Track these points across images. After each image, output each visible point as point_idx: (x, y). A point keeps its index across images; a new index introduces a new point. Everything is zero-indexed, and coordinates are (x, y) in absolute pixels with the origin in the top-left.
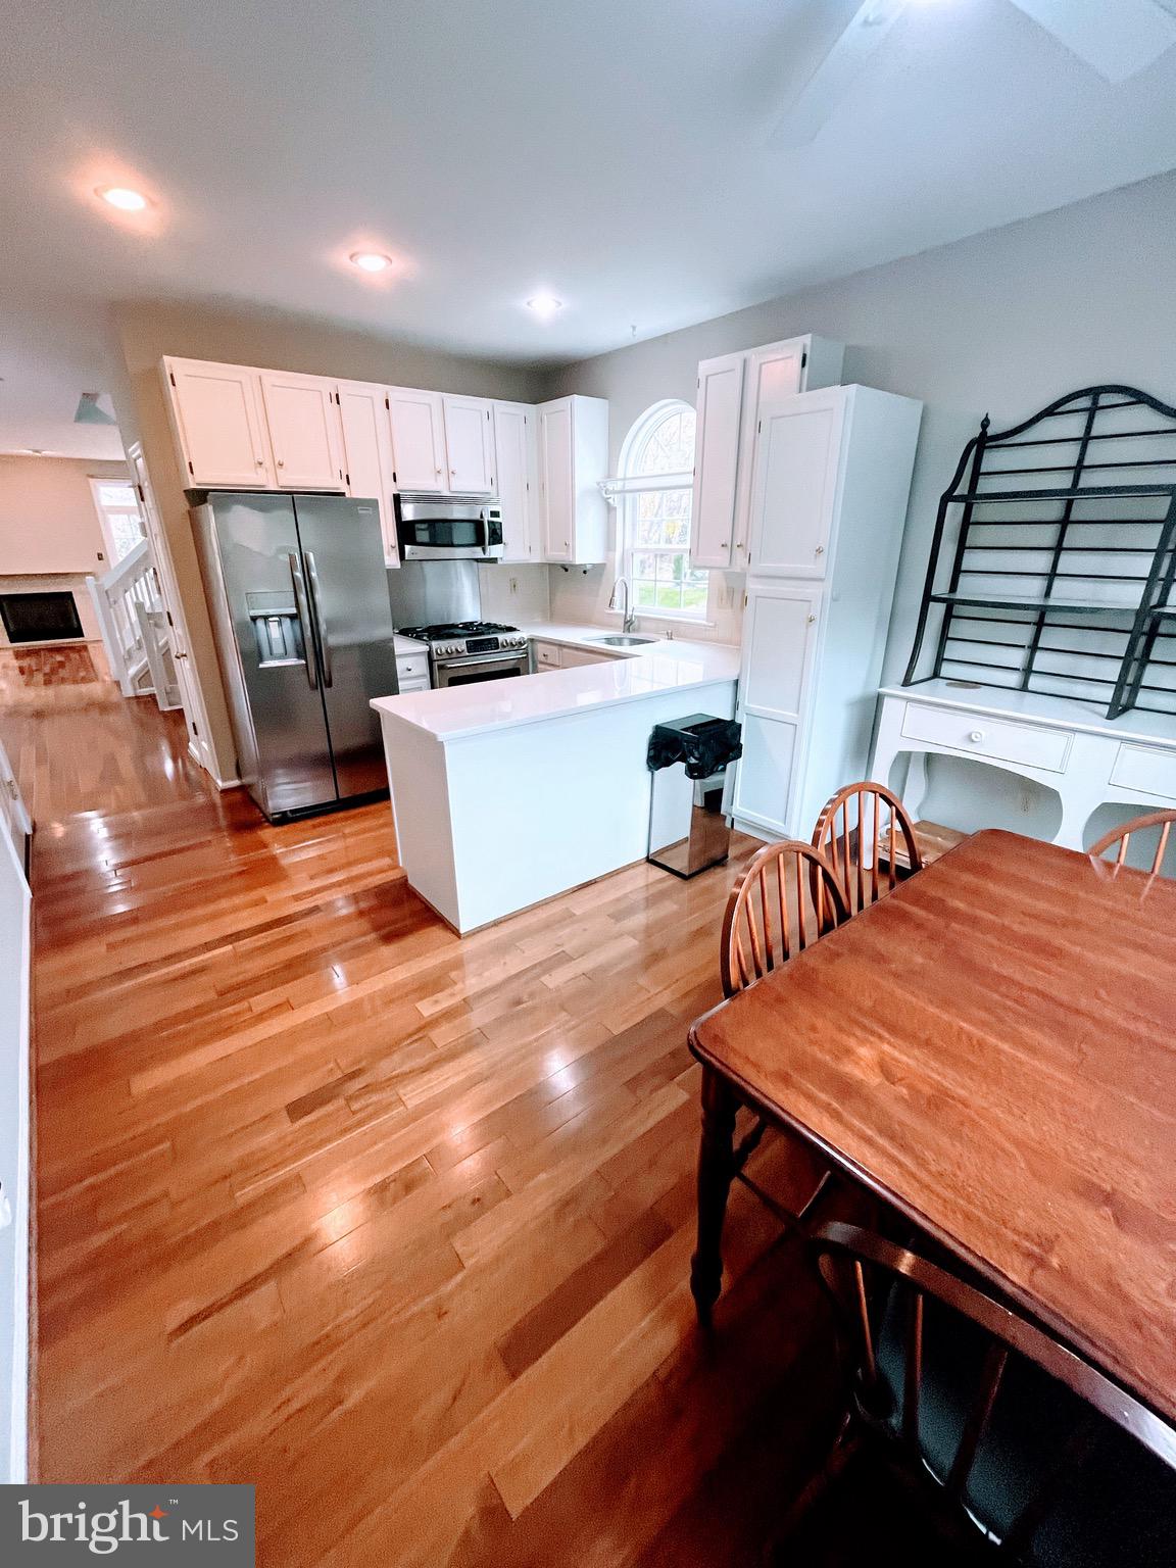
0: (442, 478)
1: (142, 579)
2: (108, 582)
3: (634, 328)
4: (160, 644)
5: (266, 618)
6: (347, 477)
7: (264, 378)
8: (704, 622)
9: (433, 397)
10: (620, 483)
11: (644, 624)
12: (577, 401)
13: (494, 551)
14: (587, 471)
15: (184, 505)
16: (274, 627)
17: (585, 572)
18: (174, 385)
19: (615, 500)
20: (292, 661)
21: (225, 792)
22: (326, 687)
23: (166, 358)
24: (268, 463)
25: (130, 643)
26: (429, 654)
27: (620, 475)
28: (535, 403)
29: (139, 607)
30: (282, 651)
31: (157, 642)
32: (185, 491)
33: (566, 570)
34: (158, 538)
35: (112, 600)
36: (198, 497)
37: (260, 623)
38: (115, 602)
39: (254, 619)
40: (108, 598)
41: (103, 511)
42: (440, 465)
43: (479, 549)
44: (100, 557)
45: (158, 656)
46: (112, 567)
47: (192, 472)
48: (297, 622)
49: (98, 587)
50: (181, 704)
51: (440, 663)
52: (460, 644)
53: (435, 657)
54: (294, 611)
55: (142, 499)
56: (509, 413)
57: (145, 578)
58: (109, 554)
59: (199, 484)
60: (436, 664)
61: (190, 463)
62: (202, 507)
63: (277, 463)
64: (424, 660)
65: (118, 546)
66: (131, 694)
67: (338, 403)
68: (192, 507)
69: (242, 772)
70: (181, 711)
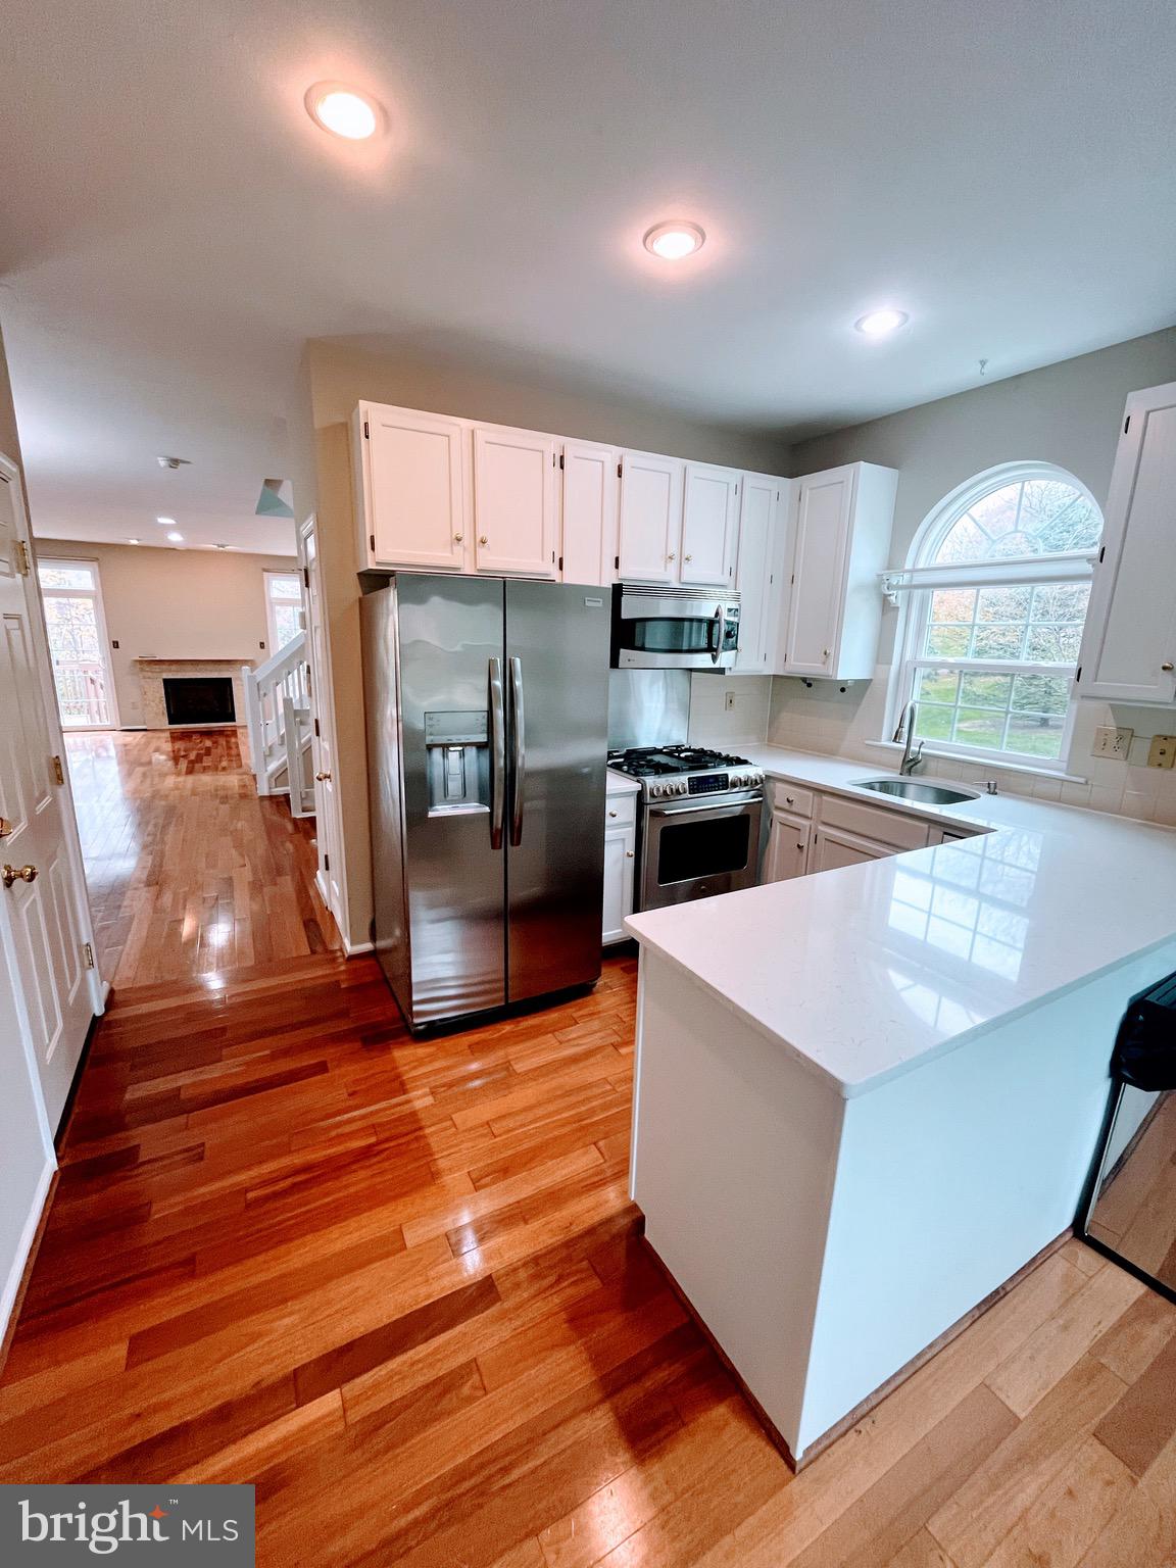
0: (673, 566)
1: (296, 672)
2: (261, 674)
3: (983, 363)
4: (303, 741)
5: (445, 747)
6: (561, 560)
7: (479, 433)
8: (1062, 775)
9: (675, 464)
10: (907, 576)
11: (932, 765)
12: (864, 468)
13: (725, 659)
14: (864, 560)
15: (354, 591)
16: (454, 755)
17: (843, 690)
18: (367, 437)
19: (897, 598)
20: (473, 808)
21: (352, 958)
22: (512, 845)
23: (363, 404)
24: (467, 541)
25: (273, 737)
26: (640, 795)
27: (908, 566)
28: (791, 476)
29: (288, 702)
30: (460, 792)
31: (300, 740)
32: (359, 574)
33: (809, 685)
34: (319, 631)
35: (262, 693)
36: (376, 581)
37: (437, 753)
38: (265, 695)
39: (430, 748)
40: (259, 690)
41: (271, 603)
42: (674, 549)
43: (708, 656)
44: (262, 645)
45: (298, 755)
46: (272, 656)
47: (373, 549)
48: (487, 753)
49: (252, 678)
50: (314, 810)
51: (654, 807)
52: (681, 780)
53: (648, 799)
54: (483, 738)
55: (307, 585)
56: (762, 487)
57: (299, 670)
58: (270, 644)
59: (378, 563)
60: (648, 809)
61: (372, 538)
62: (381, 593)
63: (478, 540)
64: (632, 803)
65: (280, 636)
66: (266, 793)
67: (562, 467)
68: (365, 593)
69: (378, 934)
70: (312, 820)
